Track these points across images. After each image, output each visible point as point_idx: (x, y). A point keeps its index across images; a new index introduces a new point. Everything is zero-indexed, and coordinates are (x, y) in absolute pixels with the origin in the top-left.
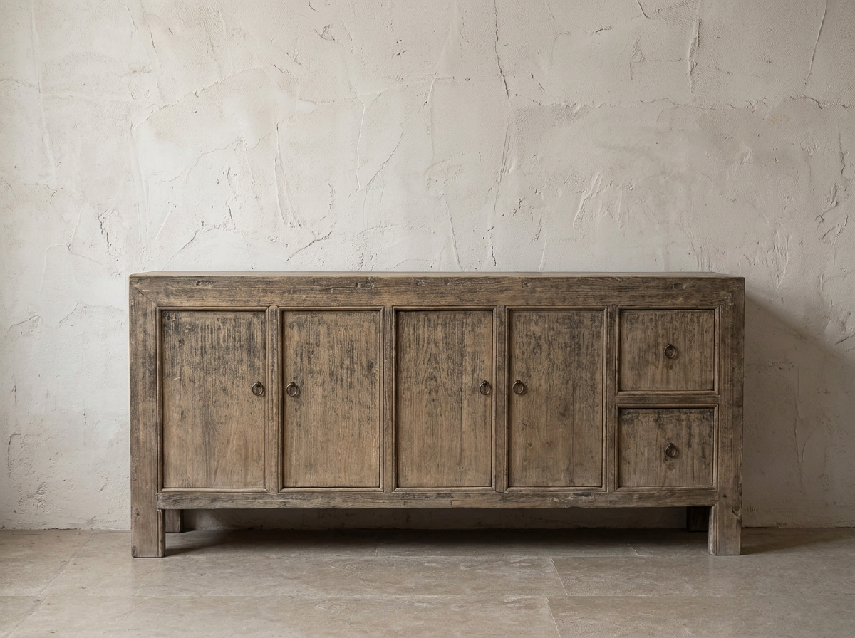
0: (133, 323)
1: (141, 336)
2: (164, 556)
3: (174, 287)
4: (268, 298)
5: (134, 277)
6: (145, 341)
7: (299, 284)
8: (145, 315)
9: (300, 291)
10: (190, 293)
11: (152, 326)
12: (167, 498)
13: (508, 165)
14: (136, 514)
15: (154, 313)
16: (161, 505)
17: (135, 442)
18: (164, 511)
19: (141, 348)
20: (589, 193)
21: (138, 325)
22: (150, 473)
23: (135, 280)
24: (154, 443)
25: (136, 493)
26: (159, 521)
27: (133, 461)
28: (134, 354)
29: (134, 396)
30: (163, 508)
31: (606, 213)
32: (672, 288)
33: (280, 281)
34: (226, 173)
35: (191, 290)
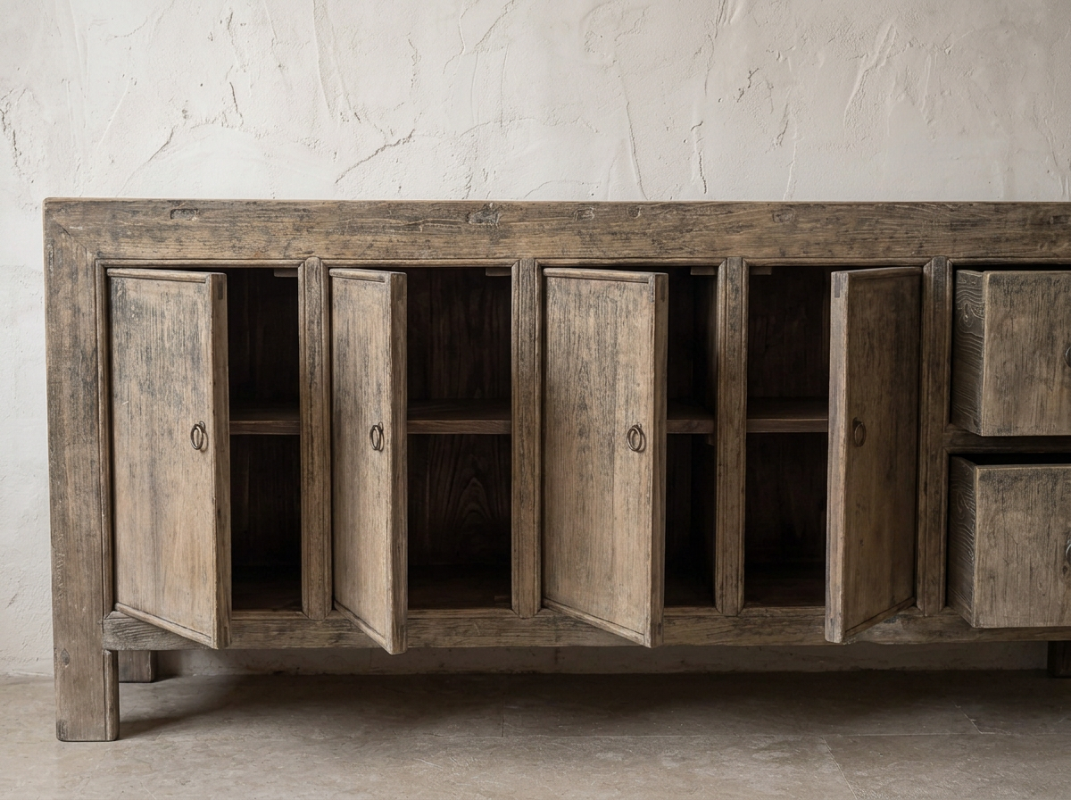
0: (52, 291)
1: (66, 315)
2: (117, 738)
3: (126, 222)
4: (302, 244)
5: (50, 203)
6: (74, 326)
7: (362, 216)
8: (73, 275)
9: (362, 229)
10: (155, 234)
11: (87, 298)
12: (119, 629)
13: (729, 10)
14: (63, 658)
15: (90, 273)
16: (109, 641)
17: (60, 522)
18: (114, 654)
19: (67, 342)
20: (873, 62)
21: (61, 294)
22: (87, 581)
23: (54, 207)
24: (94, 522)
25: (63, 621)
26: (107, 673)
27: (55, 557)
28: (55, 351)
29: (55, 433)
30: (113, 647)
31: (903, 96)
32: (1049, 223)
33: (323, 210)
34: (225, 24)
35: (161, 228)
